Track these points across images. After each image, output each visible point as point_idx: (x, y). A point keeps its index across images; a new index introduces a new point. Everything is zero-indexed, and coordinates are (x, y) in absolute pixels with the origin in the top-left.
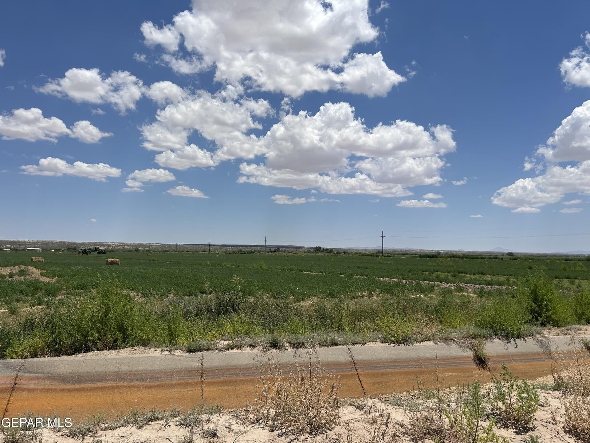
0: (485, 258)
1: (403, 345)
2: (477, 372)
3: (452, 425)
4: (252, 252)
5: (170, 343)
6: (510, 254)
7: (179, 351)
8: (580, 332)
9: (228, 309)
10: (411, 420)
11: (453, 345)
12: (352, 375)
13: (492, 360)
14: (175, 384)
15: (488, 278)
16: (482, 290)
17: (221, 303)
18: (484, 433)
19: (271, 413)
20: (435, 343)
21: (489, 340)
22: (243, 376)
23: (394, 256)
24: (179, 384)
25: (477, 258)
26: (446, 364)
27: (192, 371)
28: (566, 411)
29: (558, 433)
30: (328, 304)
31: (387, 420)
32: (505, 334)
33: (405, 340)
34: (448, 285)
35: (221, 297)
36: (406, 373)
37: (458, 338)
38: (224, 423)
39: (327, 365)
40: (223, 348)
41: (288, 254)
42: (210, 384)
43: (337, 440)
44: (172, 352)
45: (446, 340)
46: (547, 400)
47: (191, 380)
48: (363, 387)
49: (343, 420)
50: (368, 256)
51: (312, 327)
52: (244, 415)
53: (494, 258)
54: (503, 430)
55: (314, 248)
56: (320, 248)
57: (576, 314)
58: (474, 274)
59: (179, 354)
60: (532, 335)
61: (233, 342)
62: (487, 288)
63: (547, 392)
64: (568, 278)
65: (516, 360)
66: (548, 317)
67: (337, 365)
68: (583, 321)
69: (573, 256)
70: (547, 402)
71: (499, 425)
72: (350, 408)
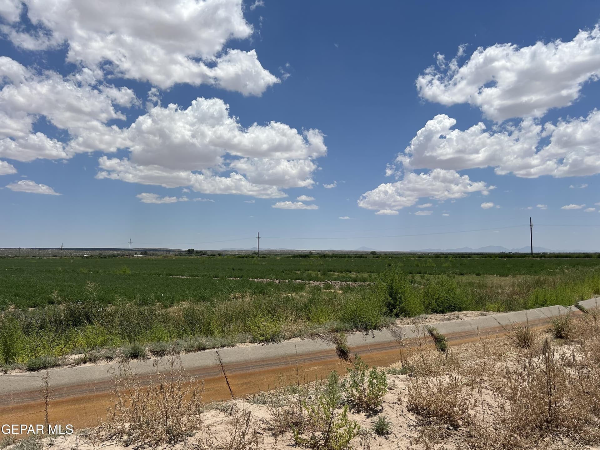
0: (351, 257)
1: (271, 343)
2: (339, 363)
3: (310, 415)
4: (114, 256)
5: (6, 362)
6: (373, 253)
7: (16, 370)
8: (426, 320)
9: (81, 319)
10: (272, 417)
11: (318, 340)
12: (219, 379)
13: (352, 351)
14: (13, 409)
15: (353, 275)
16: (348, 286)
17: (72, 313)
18: (338, 419)
19: (126, 427)
20: (302, 339)
21: (350, 333)
22: (98, 391)
23: (269, 257)
24: (17, 408)
25: (345, 257)
26: (312, 358)
27: (33, 391)
28: (409, 392)
29: (402, 411)
30: (200, 308)
31: (248, 419)
32: (364, 326)
33: (274, 339)
34: (317, 283)
35: (73, 306)
36: (273, 371)
37: (323, 333)
38: (70, 444)
39: (193, 370)
40: (74, 363)
41: (156, 257)
42: (56, 404)
43: (198, 446)
44: (8, 372)
45: (312, 336)
46: (394, 383)
47: (32, 402)
48: (230, 389)
49: (205, 424)
50: (243, 257)
51: (178, 333)
52: (95, 433)
53: (359, 257)
54: (356, 415)
55: (186, 251)
56: (193, 250)
57: (424, 305)
58: (342, 272)
59: (17, 374)
60: (386, 326)
61: (86, 356)
62: (352, 284)
63: (395, 376)
64: (420, 274)
65: (374, 349)
66: (401, 309)
67: (204, 370)
68: (429, 311)
69: (425, 253)
70: (394, 385)
71: (353, 410)
72: (213, 412)
